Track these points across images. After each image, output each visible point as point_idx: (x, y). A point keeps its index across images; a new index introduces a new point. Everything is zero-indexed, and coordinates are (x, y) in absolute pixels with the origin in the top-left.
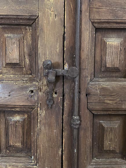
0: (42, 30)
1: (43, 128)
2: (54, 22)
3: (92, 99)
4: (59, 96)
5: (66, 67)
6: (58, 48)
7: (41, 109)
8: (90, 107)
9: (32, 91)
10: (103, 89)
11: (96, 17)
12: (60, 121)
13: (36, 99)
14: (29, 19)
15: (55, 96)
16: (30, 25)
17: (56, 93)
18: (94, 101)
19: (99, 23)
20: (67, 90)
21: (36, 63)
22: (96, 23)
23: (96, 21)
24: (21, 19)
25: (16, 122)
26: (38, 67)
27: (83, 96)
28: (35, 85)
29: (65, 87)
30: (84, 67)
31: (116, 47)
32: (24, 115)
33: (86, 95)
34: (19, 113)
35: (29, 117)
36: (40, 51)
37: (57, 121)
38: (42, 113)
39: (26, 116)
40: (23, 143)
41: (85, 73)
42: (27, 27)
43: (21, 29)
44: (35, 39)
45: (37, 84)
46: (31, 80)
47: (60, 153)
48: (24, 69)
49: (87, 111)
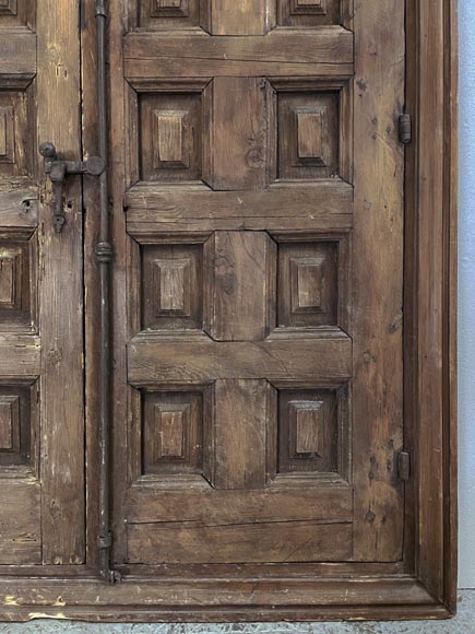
0: (43, 97)
1: (48, 267)
2: (64, 83)
3: (135, 217)
4: (75, 211)
6: (71, 127)
7: (43, 234)
8: (130, 229)
9: (27, 203)
10: (152, 198)
11: (136, 74)
12: (79, 255)
13: (35, 215)
14: (21, 80)
15: (66, 210)
16: (24, 90)
17: (70, 206)
18: (137, 220)
19: (141, 83)
20: (88, 199)
22: (136, 83)
23: (135, 80)
24: (8, 79)
27: (118, 211)
28: (33, 191)
29: (86, 194)
30: (118, 160)
31: (175, 126)
32: (16, 249)
33: (125, 209)
35: (26, 254)
36: (39, 132)
37: (73, 254)
38: (46, 241)
39: (20, 251)
40: (14, 298)
41: (119, 170)
42: (20, 94)
43: (9, 97)
44: (32, 113)
45: (36, 189)
46: (26, 184)
47: (80, 312)
48: (16, 166)
49: (125, 236)
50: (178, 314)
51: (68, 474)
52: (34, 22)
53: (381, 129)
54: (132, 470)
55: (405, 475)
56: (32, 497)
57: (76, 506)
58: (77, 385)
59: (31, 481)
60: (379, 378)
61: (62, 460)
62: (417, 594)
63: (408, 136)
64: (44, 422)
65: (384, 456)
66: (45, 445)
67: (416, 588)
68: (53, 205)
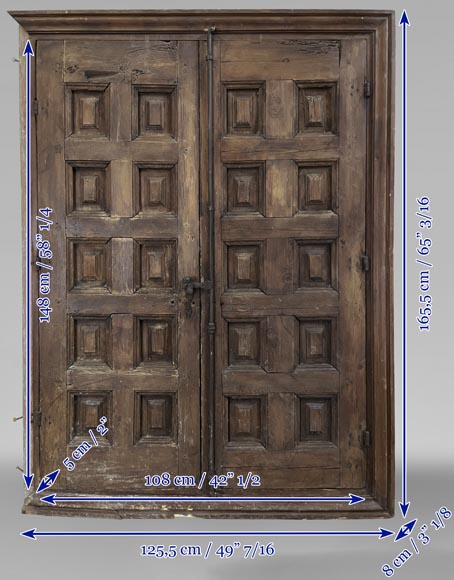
0: (181, 249)
1: (182, 335)
2: (192, 243)
3: (226, 308)
4: (196, 306)
5: (202, 280)
6: (195, 265)
7: (181, 318)
8: (224, 315)
9: (173, 302)
10: (236, 299)
11: (227, 238)
12: (198, 328)
13: (177, 309)
14: (170, 241)
15: (193, 305)
17: (194, 303)
18: (228, 310)
19: (230, 242)
20: (203, 301)
21: (176, 277)
22: (227, 242)
23: (227, 240)
25: (158, 330)
26: (178, 281)
27: (218, 305)
28: (175, 296)
29: (202, 297)
30: (218, 280)
31: (246, 262)
32: (165, 325)
33: (221, 305)
34: (160, 322)
35: (170, 326)
36: (179, 267)
37: (195, 328)
38: (182, 321)
39: (167, 326)
40: (164, 349)
41: (219, 285)
43: (162, 248)
44: (175, 258)
45: (177, 295)
46: (172, 292)
47: (198, 357)
48: (165, 282)
49: (222, 319)
50: (248, 358)
51: (192, 441)
52: (176, 210)
53: (353, 264)
54: (225, 439)
55: (368, 444)
56: (174, 453)
57: (196, 458)
58: (197, 396)
59: (173, 445)
60: (354, 393)
61: (189, 435)
62: (374, 505)
63: (367, 269)
64: (180, 414)
65: (356, 434)
66: (181, 426)
67: (373, 502)
68: (186, 304)
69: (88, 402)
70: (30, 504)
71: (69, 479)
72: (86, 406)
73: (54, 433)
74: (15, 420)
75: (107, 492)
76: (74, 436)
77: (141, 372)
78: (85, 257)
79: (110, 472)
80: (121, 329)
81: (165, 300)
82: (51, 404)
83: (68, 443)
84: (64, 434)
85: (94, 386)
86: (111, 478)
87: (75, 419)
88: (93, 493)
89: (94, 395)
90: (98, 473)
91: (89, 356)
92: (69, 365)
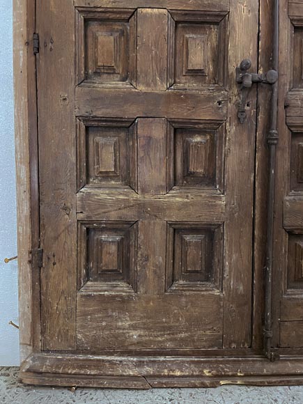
0: (234, 28)
1: (232, 148)
2: (248, 19)
3: (292, 112)
4: (252, 109)
5: (261, 72)
6: (252, 50)
7: (230, 125)
8: (289, 121)
9: (219, 103)
11: (296, 13)
12: (253, 139)
13: (225, 112)
14: (218, 16)
15: (247, 108)
16: (217, 23)
17: (248, 105)
18: (295, 114)
19: (298, 21)
20: (261, 101)
21: (225, 68)
22: (295, 20)
23: (295, 18)
24: (209, 15)
25: (197, 143)
26: (228, 72)
27: (281, 109)
28: (224, 94)
29: (260, 97)
30: (282, 73)
33: (285, 107)
34: (200, 131)
35: (212, 139)
36: (230, 53)
37: (249, 139)
38: (231, 129)
40: (205, 169)
41: (283, 80)
42: (212, 26)
43: (204, 28)
45: (226, 93)
46: (219, 89)
47: (252, 178)
48: (207, 78)
49: (285, 127)
51: (241, 288)
54: (283, 285)
56: (218, 303)
57: (247, 309)
58: (248, 229)
59: (217, 292)
61: (238, 279)
64: (226, 253)
66: (227, 269)
68: (237, 105)
69: (104, 237)
70: (28, 371)
71: (79, 336)
72: (101, 243)
73: (60, 276)
74: (7, 261)
75: (130, 353)
76: (86, 282)
77: (175, 197)
78: (100, 39)
79: (134, 327)
80: (149, 138)
81: (209, 99)
82: (56, 238)
83: (78, 289)
84: (73, 279)
85: (114, 216)
86: (135, 335)
87: (88, 260)
88: (112, 354)
89: (113, 227)
90: (119, 329)
91: (106, 176)
92: (79, 186)
